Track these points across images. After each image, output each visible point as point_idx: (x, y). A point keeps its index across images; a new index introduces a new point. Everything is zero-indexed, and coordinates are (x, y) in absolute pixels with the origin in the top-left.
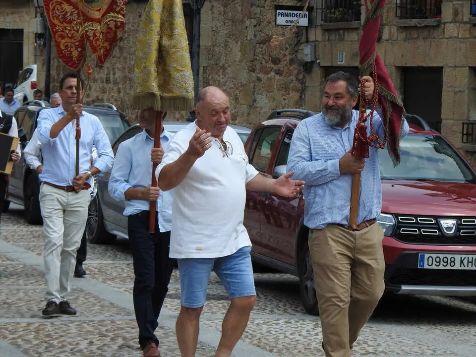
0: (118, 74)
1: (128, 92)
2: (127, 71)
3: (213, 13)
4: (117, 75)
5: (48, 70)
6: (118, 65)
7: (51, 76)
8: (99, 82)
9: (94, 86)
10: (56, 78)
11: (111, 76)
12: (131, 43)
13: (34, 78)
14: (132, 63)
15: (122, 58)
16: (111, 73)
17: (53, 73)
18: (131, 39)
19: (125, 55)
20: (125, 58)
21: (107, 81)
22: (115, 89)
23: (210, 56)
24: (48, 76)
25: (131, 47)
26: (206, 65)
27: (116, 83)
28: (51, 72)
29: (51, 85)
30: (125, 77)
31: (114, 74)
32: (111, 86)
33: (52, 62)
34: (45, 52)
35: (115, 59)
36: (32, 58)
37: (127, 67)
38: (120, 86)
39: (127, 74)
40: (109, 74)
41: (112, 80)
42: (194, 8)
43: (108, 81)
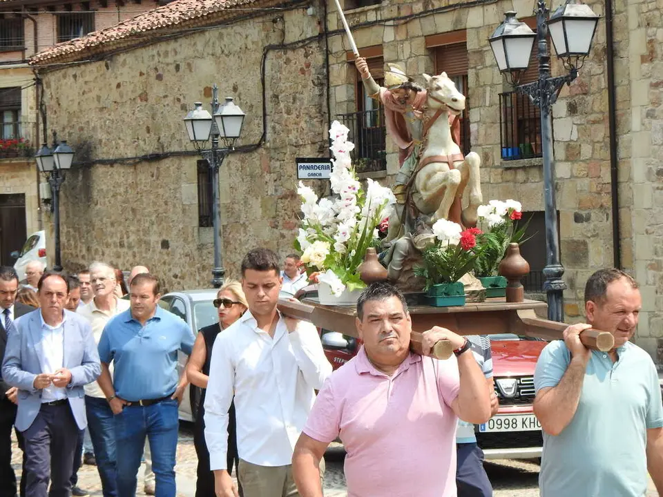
0: (133, 238)
1: (144, 255)
2: (141, 233)
3: (230, 169)
4: (131, 239)
5: (58, 237)
6: (132, 228)
7: (61, 243)
8: (112, 247)
9: (107, 251)
10: (66, 244)
11: (125, 239)
12: (145, 205)
13: (42, 245)
14: (147, 225)
15: (135, 220)
16: (125, 236)
17: (63, 239)
18: (145, 200)
19: (138, 217)
20: (139, 221)
21: (120, 245)
22: (130, 253)
23: (230, 214)
24: (58, 243)
25: (145, 209)
26: (225, 223)
27: (130, 247)
28: (61, 238)
29: (62, 252)
30: (140, 241)
31: (128, 238)
32: (125, 250)
33: (61, 229)
34: (54, 217)
35: (128, 222)
36: (36, 224)
37: (141, 229)
38: (135, 250)
39: (142, 237)
40: (123, 238)
41: (126, 244)
42: (213, 166)
43: (122, 245)
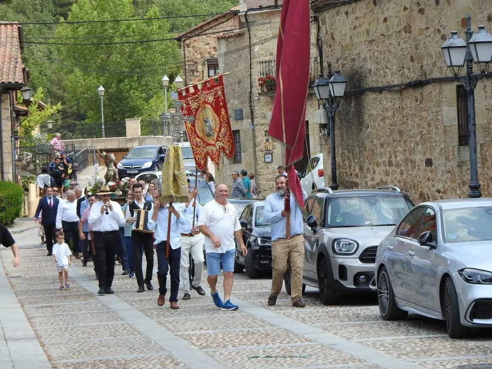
0: (400, 157)
1: (410, 173)
2: (408, 153)
3: (486, 92)
4: (398, 158)
5: (334, 158)
6: (399, 148)
7: (337, 163)
8: (382, 166)
9: (377, 170)
10: (341, 164)
11: (393, 159)
12: (410, 127)
13: (320, 166)
14: (412, 145)
15: (402, 141)
16: (393, 156)
17: (339, 160)
18: (410, 123)
19: (405, 138)
20: (405, 141)
21: (389, 164)
22: (398, 171)
23: (486, 133)
24: (334, 163)
25: (410, 130)
26: (482, 142)
27: (398, 165)
28: (337, 159)
29: (337, 172)
30: (407, 160)
31: (396, 157)
32: (393, 168)
33: (336, 150)
34: (330, 141)
35: (395, 143)
36: (319, 147)
37: (407, 149)
38: (403, 168)
39: (408, 156)
40: (391, 157)
41: (394, 163)
42: (468, 89)
43: (390, 164)
